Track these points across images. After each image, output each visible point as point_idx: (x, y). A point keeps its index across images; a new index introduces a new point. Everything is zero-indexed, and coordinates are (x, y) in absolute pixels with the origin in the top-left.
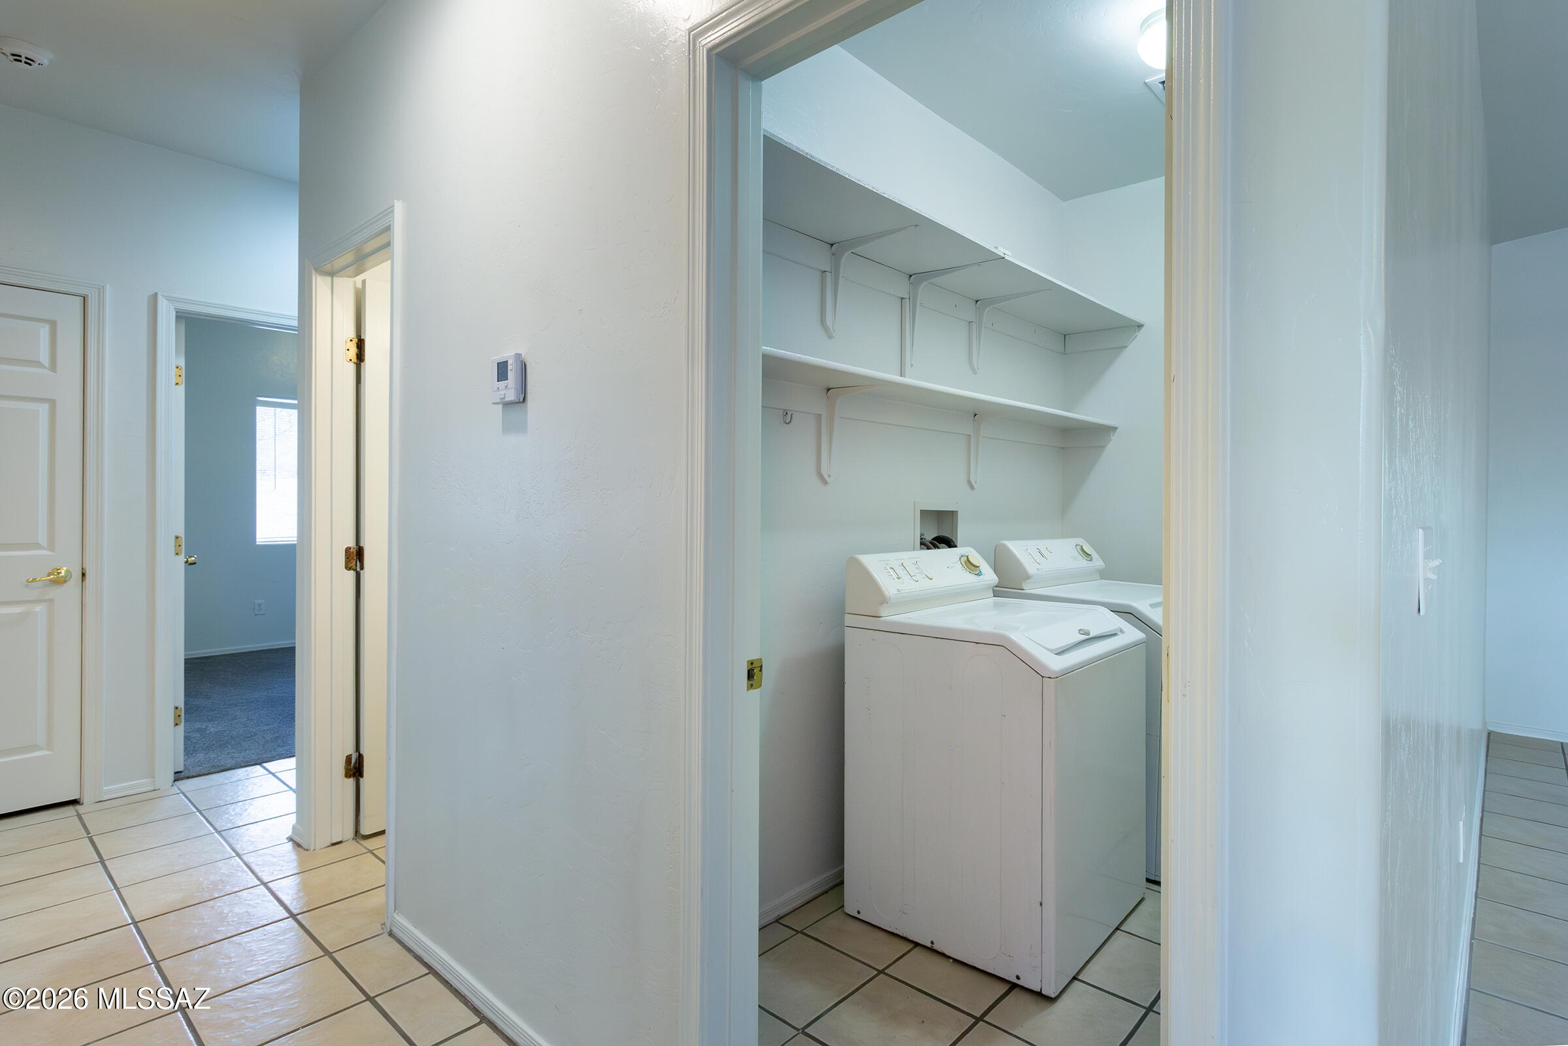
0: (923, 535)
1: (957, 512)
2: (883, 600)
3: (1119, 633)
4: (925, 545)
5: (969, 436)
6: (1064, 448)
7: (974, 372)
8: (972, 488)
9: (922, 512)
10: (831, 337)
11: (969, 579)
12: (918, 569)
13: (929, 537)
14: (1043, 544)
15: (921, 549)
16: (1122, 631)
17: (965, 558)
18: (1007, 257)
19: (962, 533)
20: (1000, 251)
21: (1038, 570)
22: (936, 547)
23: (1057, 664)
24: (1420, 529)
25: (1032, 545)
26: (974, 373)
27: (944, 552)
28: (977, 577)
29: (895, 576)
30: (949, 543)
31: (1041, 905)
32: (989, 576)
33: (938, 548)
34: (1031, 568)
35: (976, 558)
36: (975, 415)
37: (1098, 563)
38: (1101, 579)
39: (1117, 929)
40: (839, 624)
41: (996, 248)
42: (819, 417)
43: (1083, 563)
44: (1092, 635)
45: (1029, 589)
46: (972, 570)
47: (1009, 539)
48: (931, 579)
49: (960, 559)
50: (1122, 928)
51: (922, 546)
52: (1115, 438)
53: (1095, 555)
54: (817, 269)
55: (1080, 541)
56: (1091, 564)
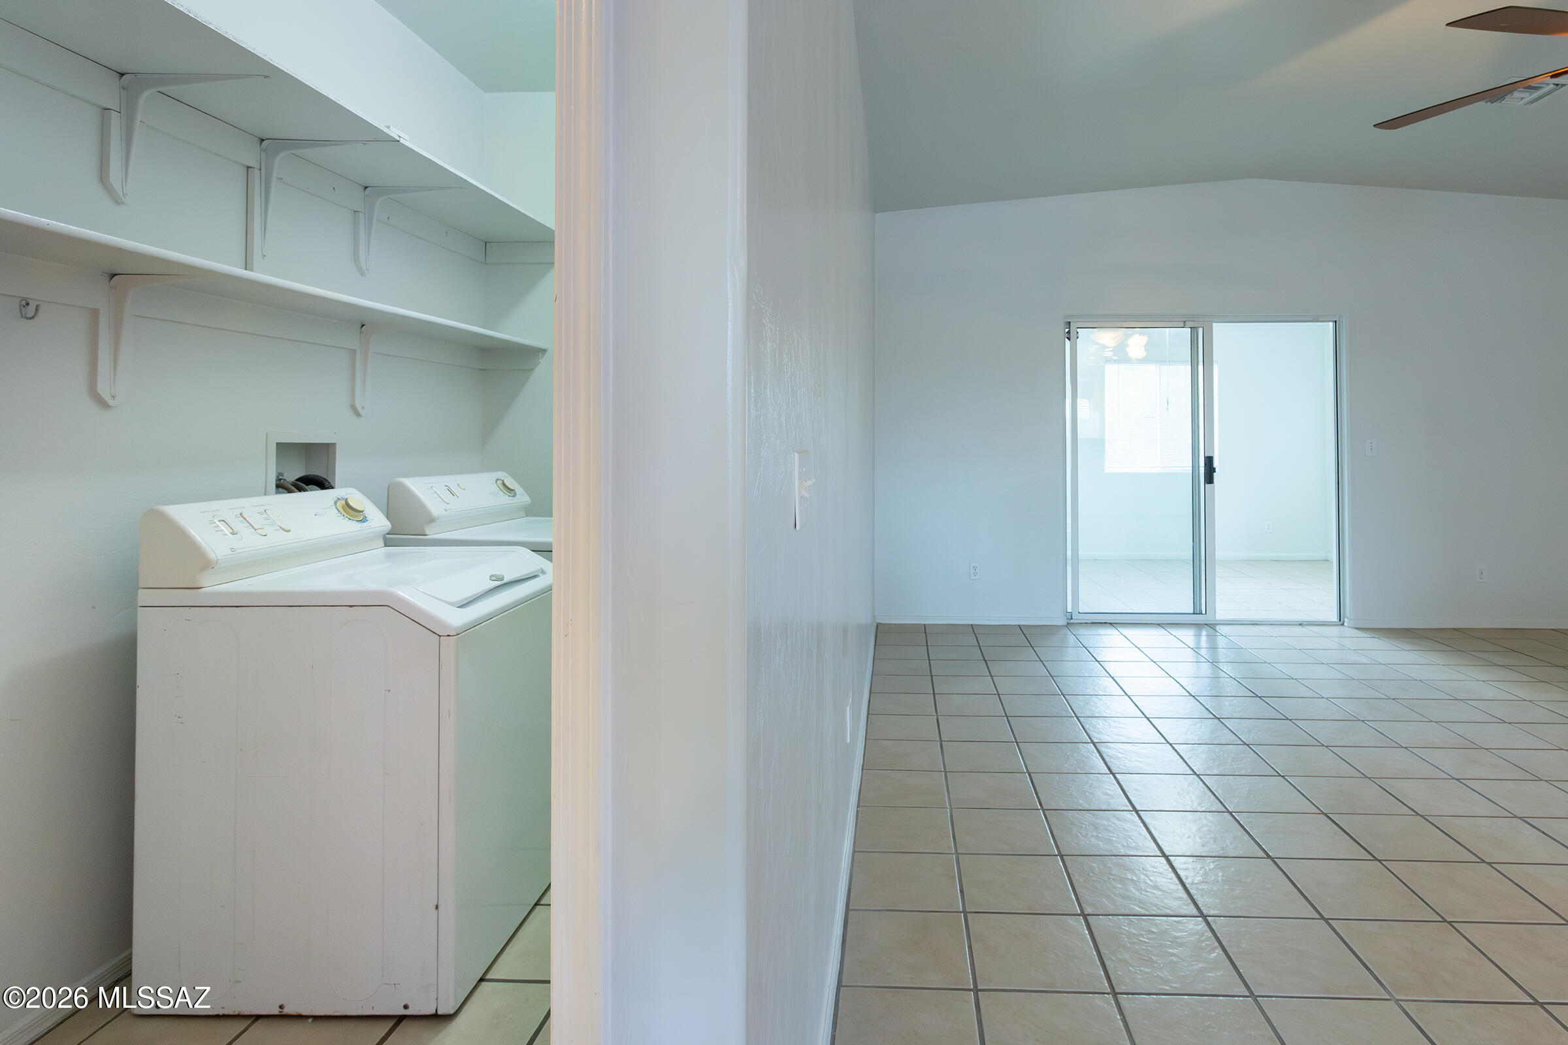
0: (282, 476)
1: (334, 444)
2: (206, 564)
3: (540, 574)
4: (282, 486)
5: (354, 351)
6: (484, 370)
7: (362, 273)
8: (358, 414)
9: (277, 443)
10: (118, 202)
11: (350, 527)
12: (267, 519)
13: (291, 477)
14: (452, 480)
15: (277, 493)
16: (543, 572)
17: (344, 502)
18: (402, 141)
19: (342, 468)
20: (394, 132)
21: (446, 510)
22: (300, 489)
23: (457, 619)
24: (796, 453)
25: (439, 483)
26: (362, 275)
27: (314, 496)
28: (360, 524)
29: (227, 531)
30: (321, 484)
31: (437, 907)
32: (378, 522)
33: (305, 490)
34: (435, 509)
35: (358, 500)
36: (363, 326)
37: (523, 498)
38: (527, 516)
39: (536, 904)
40: (131, 605)
41: (388, 127)
42: (94, 314)
43: (504, 499)
44: (506, 580)
45: (433, 533)
46: (352, 516)
47: (404, 476)
48: (289, 531)
49: (335, 503)
50: (542, 903)
51: (280, 490)
52: (543, 361)
53: (519, 489)
54: (95, 105)
55: (501, 475)
56: (514, 500)
